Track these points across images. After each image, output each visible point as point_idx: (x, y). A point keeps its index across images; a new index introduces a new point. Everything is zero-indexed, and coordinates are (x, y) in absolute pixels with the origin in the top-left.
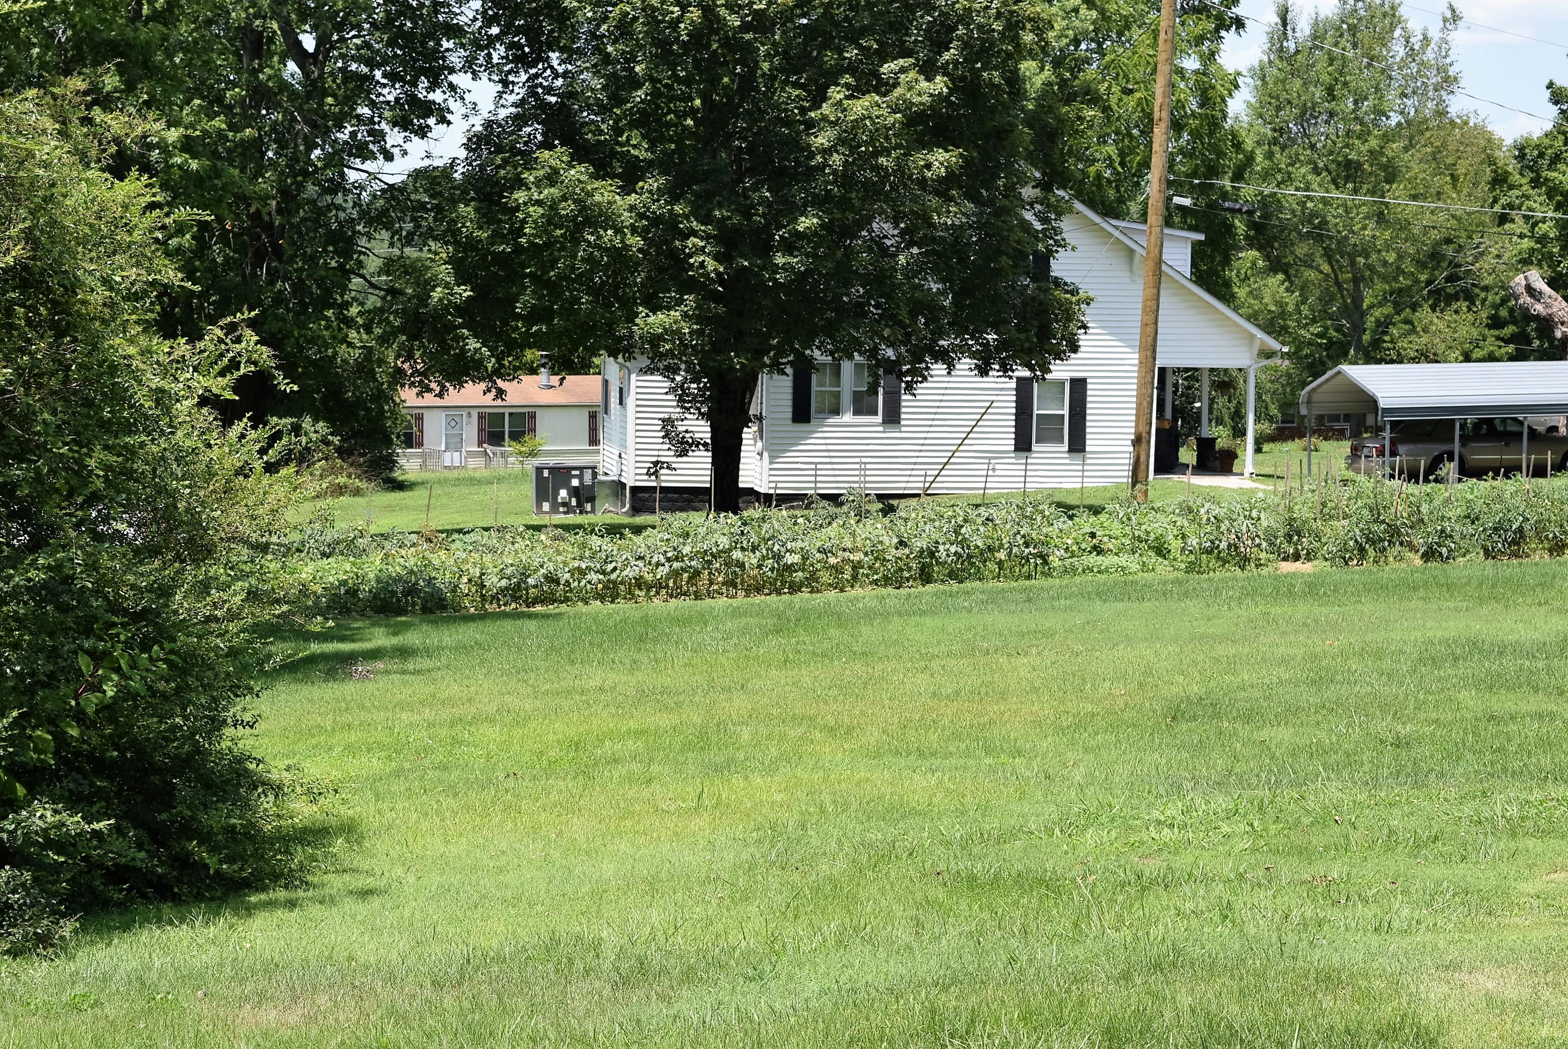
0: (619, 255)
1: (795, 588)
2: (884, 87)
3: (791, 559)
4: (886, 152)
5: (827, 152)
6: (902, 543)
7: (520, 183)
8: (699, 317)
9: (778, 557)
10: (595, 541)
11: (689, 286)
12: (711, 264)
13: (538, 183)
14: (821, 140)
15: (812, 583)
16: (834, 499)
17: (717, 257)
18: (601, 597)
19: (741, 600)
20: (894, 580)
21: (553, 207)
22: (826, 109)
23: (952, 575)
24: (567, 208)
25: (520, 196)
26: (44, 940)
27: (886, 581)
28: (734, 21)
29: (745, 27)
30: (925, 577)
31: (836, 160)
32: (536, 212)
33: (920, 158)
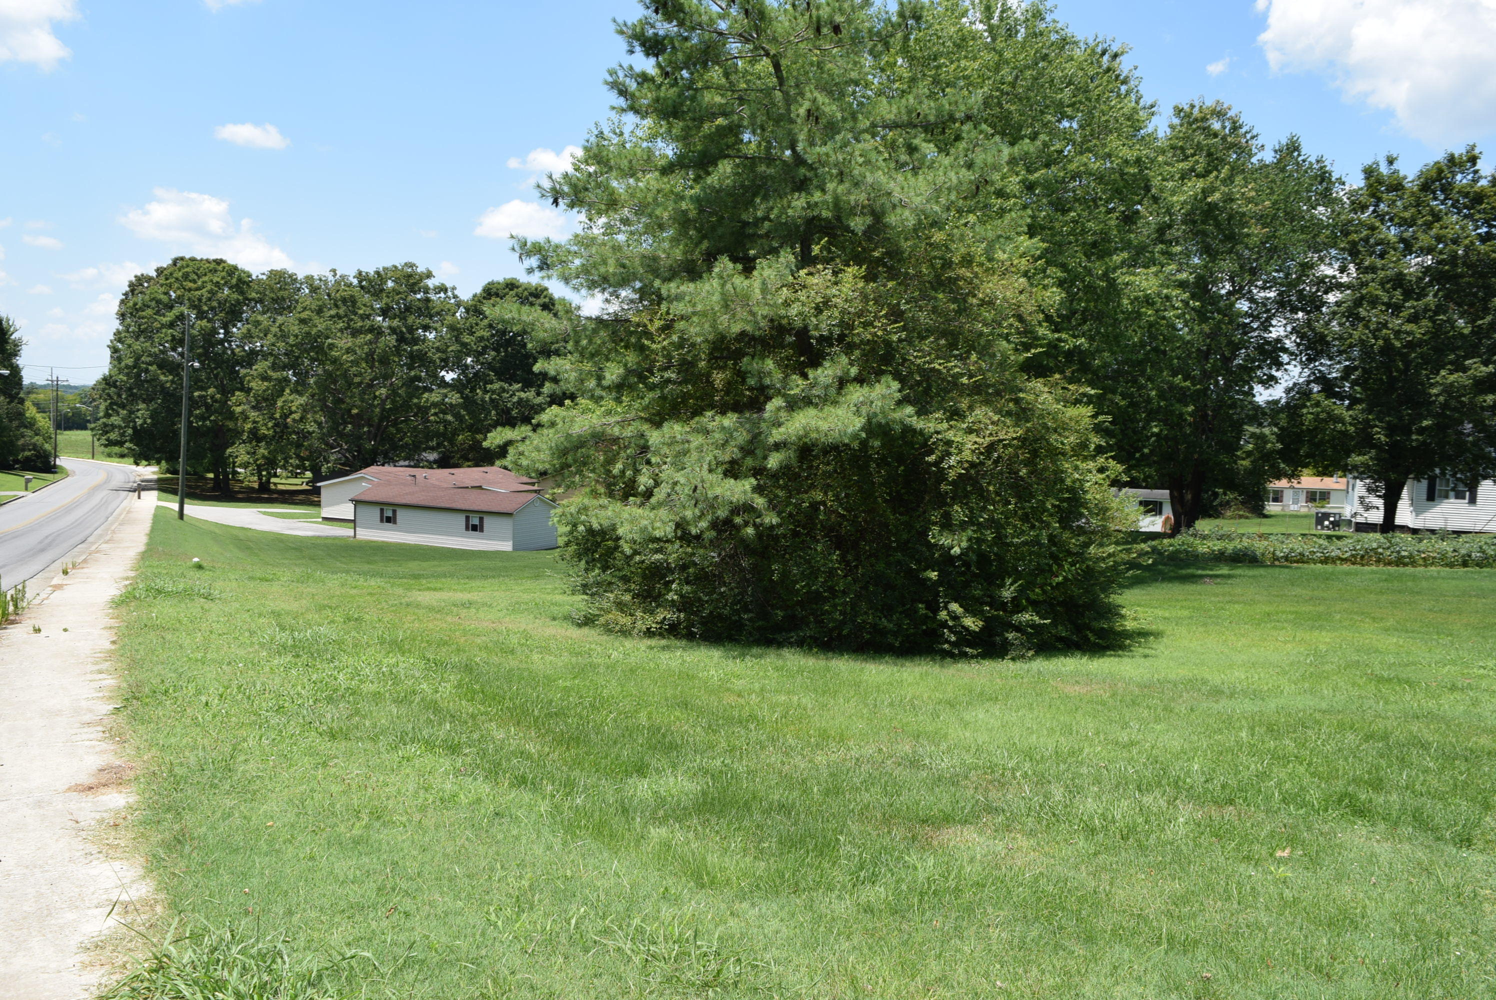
0: (1344, 433)
1: (1405, 565)
2: (1465, 370)
3: (1403, 553)
4: (1464, 396)
5: (1437, 395)
6: (1455, 551)
7: (1305, 406)
8: (1376, 458)
9: (1398, 552)
10: (1321, 541)
11: (1373, 446)
12: (1383, 438)
13: (1312, 405)
14: (1434, 391)
15: (1413, 563)
16: (1433, 532)
17: (1386, 436)
18: (1321, 562)
19: (1381, 567)
20: (1451, 565)
21: (1318, 414)
22: (1438, 379)
23: (1478, 565)
24: (1323, 416)
25: (1305, 411)
27: (1447, 565)
28: (1398, 344)
29: (1404, 347)
30: (1465, 564)
31: (1441, 399)
32: (1310, 417)
33: (1481, 398)
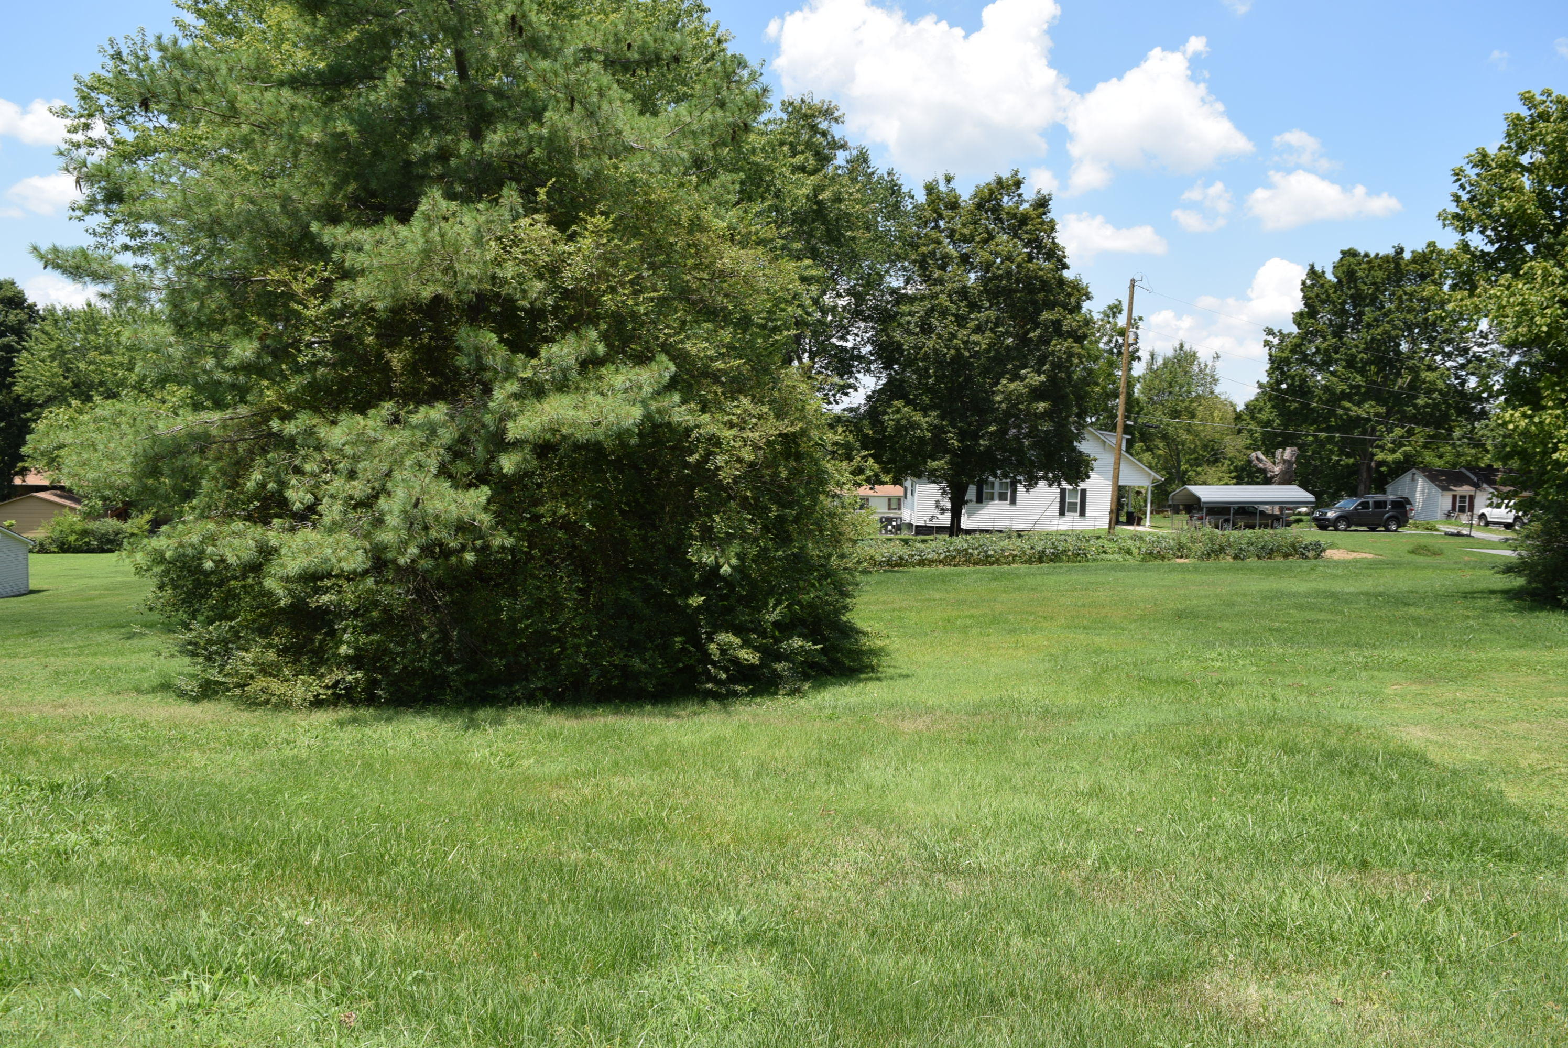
0: (921, 439)
1: (992, 564)
2: (1023, 379)
3: (991, 553)
4: (1022, 403)
5: (1000, 403)
6: (1032, 548)
7: (886, 413)
8: (950, 463)
9: (986, 552)
10: (918, 545)
11: (947, 451)
12: (956, 443)
13: (893, 413)
14: (998, 398)
15: (997, 561)
16: (1000, 531)
17: (958, 441)
18: (919, 565)
19: (971, 567)
20: (1029, 561)
21: (898, 421)
22: (999, 387)
23: (1051, 560)
24: (904, 422)
25: (886, 417)
26: (798, 690)
27: (1026, 562)
28: (967, 354)
29: (971, 357)
30: (1040, 560)
31: (1004, 406)
32: (891, 423)
33: (1035, 405)
